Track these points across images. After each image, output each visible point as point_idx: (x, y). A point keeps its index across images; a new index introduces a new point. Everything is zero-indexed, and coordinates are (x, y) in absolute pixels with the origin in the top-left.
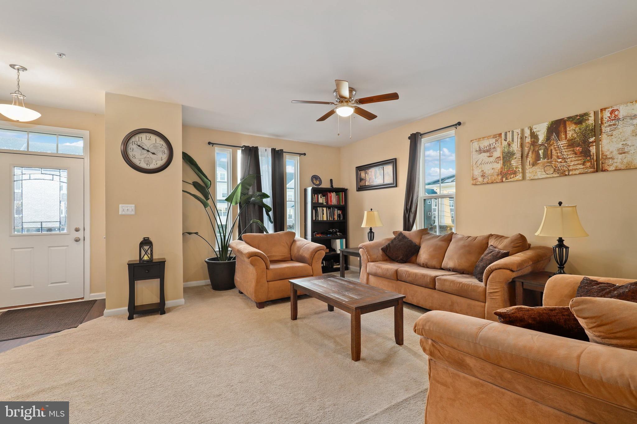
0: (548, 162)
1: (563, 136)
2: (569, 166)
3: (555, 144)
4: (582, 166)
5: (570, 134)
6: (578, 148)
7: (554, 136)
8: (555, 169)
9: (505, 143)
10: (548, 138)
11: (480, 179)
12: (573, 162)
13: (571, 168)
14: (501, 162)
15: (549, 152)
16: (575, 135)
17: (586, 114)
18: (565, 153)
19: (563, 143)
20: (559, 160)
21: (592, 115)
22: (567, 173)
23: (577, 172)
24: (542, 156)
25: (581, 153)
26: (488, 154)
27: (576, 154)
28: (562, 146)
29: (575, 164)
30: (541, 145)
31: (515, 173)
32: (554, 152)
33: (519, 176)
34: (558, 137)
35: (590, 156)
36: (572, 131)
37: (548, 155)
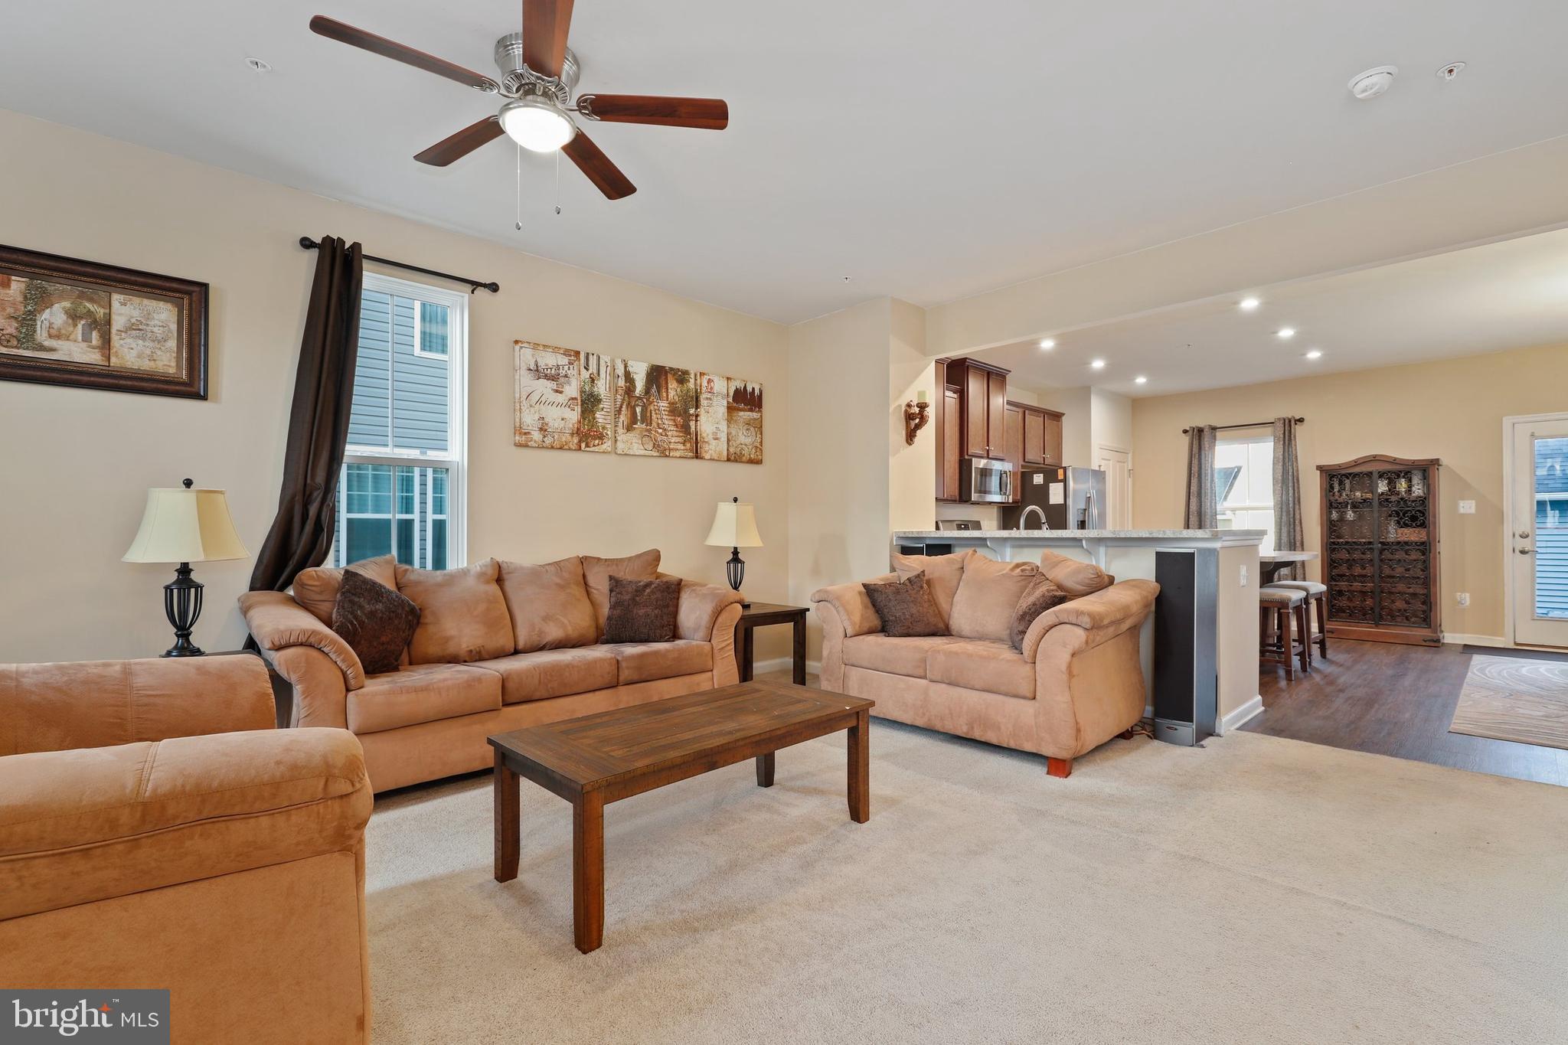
0: (647, 430)
1: (664, 394)
2: (670, 443)
3: (656, 404)
4: (681, 447)
5: (672, 393)
6: (679, 419)
7: (654, 390)
8: (654, 444)
9: (585, 375)
10: (647, 391)
11: (537, 436)
12: (674, 438)
13: (671, 447)
14: (578, 409)
15: (648, 414)
16: (676, 398)
17: (687, 372)
18: (666, 422)
19: (663, 405)
20: (660, 431)
21: (692, 376)
22: (667, 454)
23: (678, 454)
24: (639, 418)
25: (682, 426)
26: (552, 385)
27: (676, 425)
28: (663, 408)
29: (677, 441)
30: (639, 398)
31: (601, 437)
32: (654, 416)
33: (607, 446)
34: (659, 392)
35: (690, 434)
36: (673, 389)
37: (646, 419)
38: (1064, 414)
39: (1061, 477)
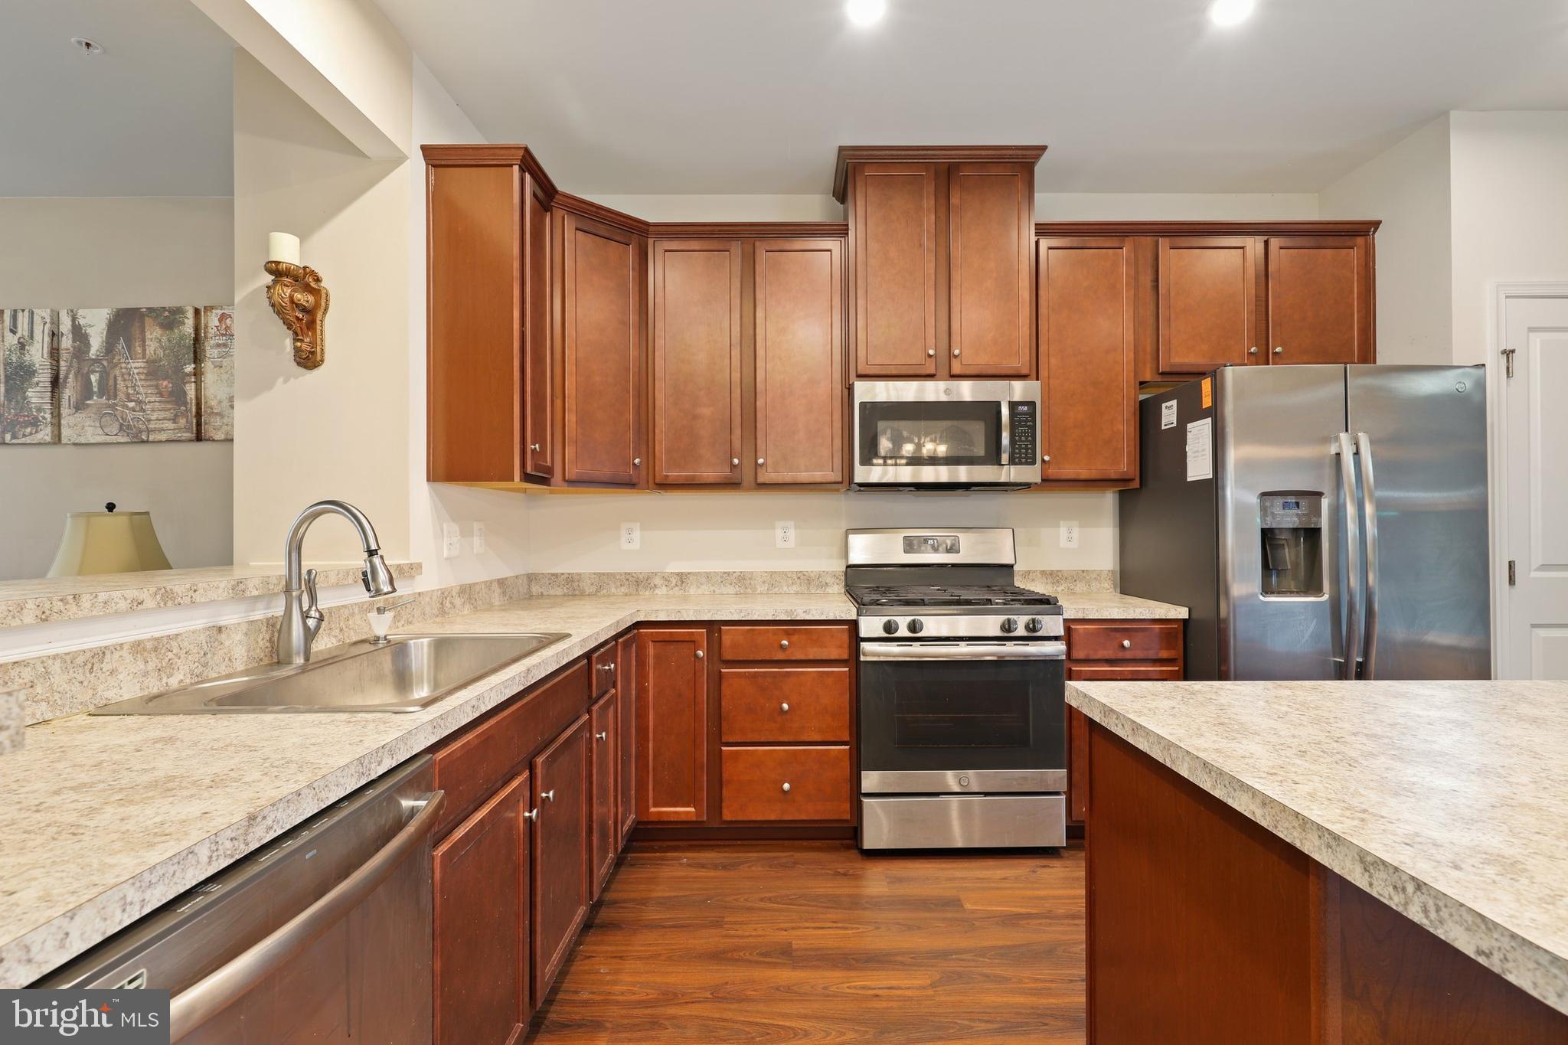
0: (109, 406)
1: (139, 350)
2: (149, 421)
3: (124, 365)
4: (170, 425)
5: (152, 347)
6: (165, 383)
7: (121, 345)
8: (121, 425)
9: (12, 340)
10: (109, 347)
12: (158, 416)
13: (152, 426)
15: (111, 382)
16: (160, 353)
17: (179, 311)
18: (142, 390)
19: (137, 365)
20: (131, 405)
21: (190, 314)
22: (144, 437)
23: (163, 437)
24: (95, 389)
25: (171, 394)
27: (161, 394)
28: (136, 371)
29: (160, 417)
30: (95, 361)
31: (34, 423)
32: (121, 384)
33: (45, 434)
34: (129, 348)
35: (185, 404)
36: (154, 338)
37: (107, 389)
38: (1377, 224)
39: (1207, 402)
